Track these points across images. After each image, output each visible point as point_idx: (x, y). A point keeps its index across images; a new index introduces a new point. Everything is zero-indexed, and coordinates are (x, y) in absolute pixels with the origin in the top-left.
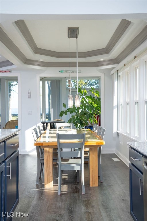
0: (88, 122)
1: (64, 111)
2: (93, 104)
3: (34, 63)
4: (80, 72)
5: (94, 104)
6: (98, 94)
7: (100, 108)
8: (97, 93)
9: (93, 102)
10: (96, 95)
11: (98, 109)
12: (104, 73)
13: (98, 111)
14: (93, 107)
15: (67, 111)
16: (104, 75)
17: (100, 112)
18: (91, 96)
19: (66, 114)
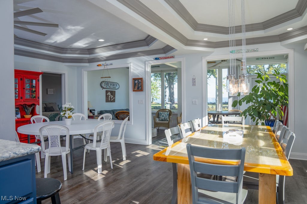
0: (270, 114)
1: (238, 101)
2: (277, 92)
3: (196, 44)
4: (257, 50)
5: (279, 92)
6: (285, 79)
7: (288, 96)
8: (283, 78)
9: (278, 90)
10: (282, 81)
11: (285, 98)
12: (294, 49)
13: (285, 100)
14: (278, 95)
15: (242, 100)
16: (293, 52)
17: (287, 102)
18: (274, 81)
19: (240, 104)
